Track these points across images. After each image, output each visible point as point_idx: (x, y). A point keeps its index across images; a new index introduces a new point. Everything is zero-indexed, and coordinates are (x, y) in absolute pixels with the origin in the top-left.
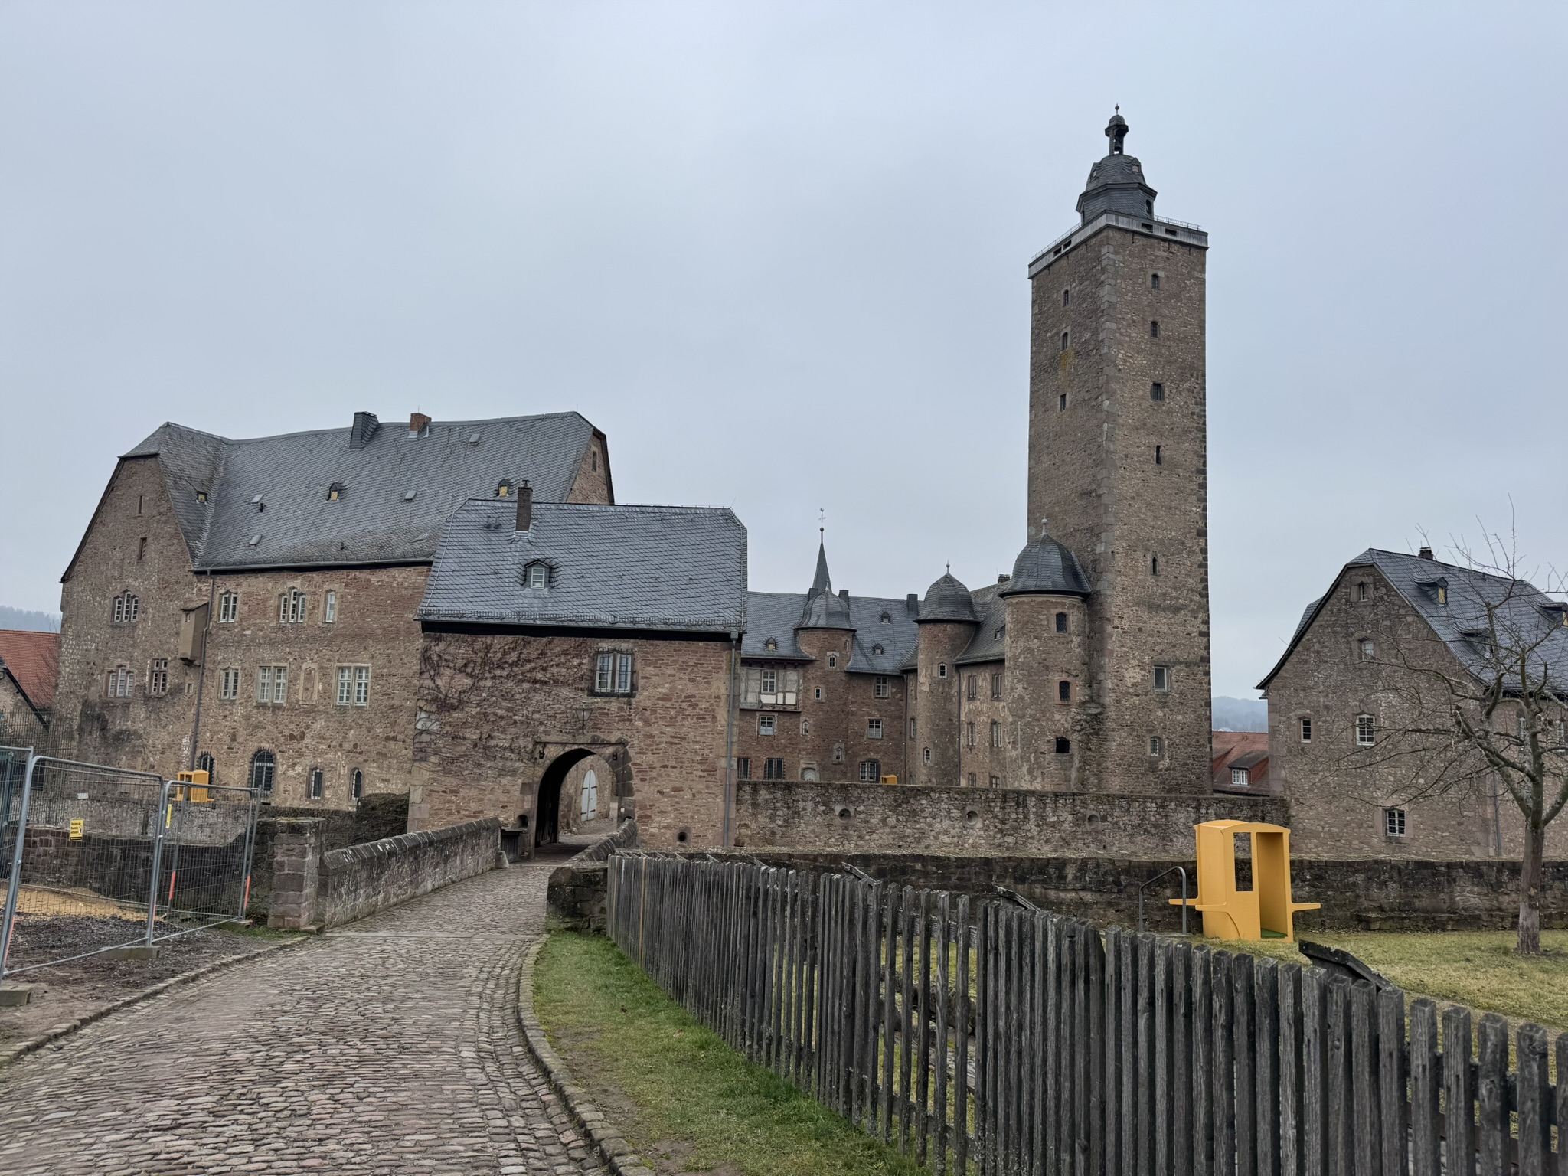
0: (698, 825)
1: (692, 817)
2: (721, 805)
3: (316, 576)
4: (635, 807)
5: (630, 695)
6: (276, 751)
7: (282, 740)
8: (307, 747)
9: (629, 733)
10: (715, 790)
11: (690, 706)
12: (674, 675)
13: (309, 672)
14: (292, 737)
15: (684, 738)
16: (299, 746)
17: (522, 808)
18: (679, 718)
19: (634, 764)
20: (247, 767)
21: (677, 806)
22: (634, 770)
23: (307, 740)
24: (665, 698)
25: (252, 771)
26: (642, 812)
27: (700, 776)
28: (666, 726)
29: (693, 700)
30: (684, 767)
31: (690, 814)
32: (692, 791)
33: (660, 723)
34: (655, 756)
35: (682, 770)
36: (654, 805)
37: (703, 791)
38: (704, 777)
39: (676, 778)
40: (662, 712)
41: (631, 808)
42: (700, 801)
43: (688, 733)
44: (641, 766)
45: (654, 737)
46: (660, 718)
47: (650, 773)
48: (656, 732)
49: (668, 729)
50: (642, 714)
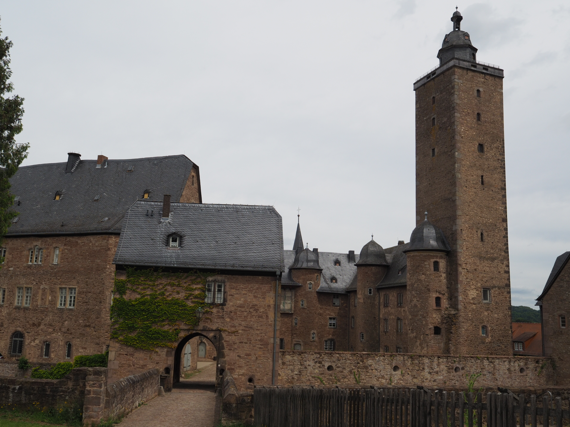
0: (259, 374)
1: (256, 370)
2: (271, 363)
3: (49, 240)
4: (226, 364)
5: (223, 304)
6: (25, 332)
7: (28, 326)
8: (42, 330)
9: (223, 325)
10: (268, 355)
11: (254, 310)
12: (246, 294)
13: (44, 290)
14: (34, 325)
15: (252, 328)
16: (38, 329)
17: (167, 364)
18: (249, 317)
20: (8, 341)
21: (248, 363)
22: (225, 344)
23: (42, 327)
24: (241, 306)
25: (11, 343)
26: (229, 366)
27: (260, 348)
28: (242, 321)
29: (256, 307)
30: (252, 343)
31: (255, 368)
32: (255, 355)
33: (239, 319)
34: (236, 337)
35: (250, 344)
36: (236, 363)
37: (261, 356)
38: (262, 348)
39: (247, 348)
40: (240, 313)
41: (224, 364)
42: (260, 361)
43: (254, 325)
44: (229, 342)
45: (236, 327)
46: (239, 317)
47: (234, 346)
48: (237, 324)
49: (243, 323)
50: (229, 315)
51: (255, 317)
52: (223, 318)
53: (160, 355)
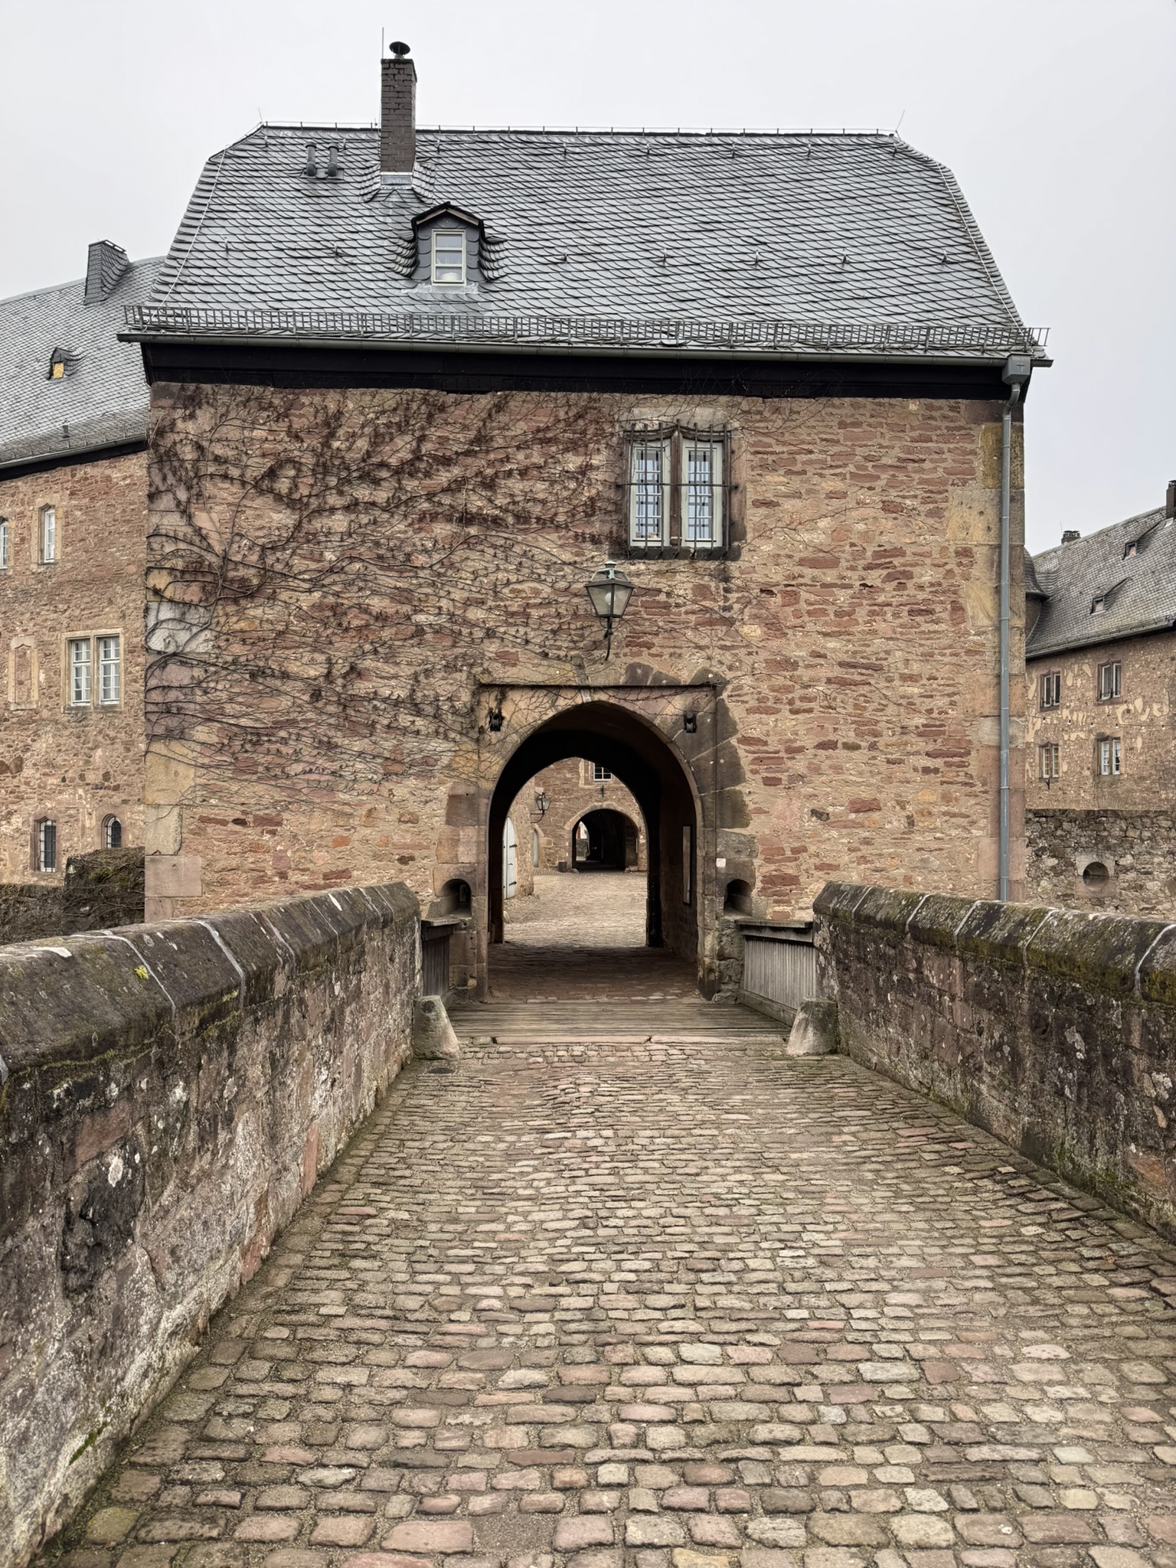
2: (988, 846)
4: (752, 854)
5: (725, 554)
8: (27, 783)
9: (728, 657)
10: (968, 805)
11: (889, 578)
12: (844, 495)
13: (22, 653)
15: (877, 669)
18: (861, 614)
19: (745, 740)
21: (866, 850)
22: (745, 755)
23: (27, 771)
24: (822, 560)
26: (773, 867)
27: (926, 770)
28: (826, 635)
29: (896, 561)
30: (881, 745)
31: (902, 871)
32: (903, 808)
33: (810, 627)
34: (799, 716)
35: (874, 753)
36: (804, 849)
37: (935, 810)
38: (936, 771)
39: (861, 774)
40: (813, 598)
41: (744, 858)
42: (929, 836)
43: (887, 652)
44: (765, 743)
45: (795, 665)
46: (809, 613)
47: (789, 763)
48: (799, 653)
49: (832, 644)
50: (761, 605)
51: (896, 615)
52: (730, 622)
53: (414, 820)
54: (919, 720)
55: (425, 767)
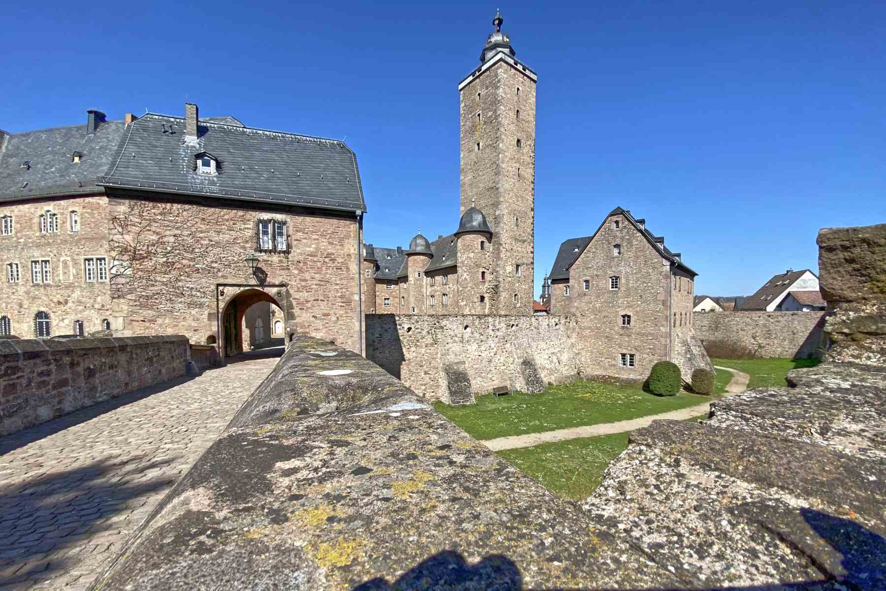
0: (342, 338)
1: (337, 332)
4: (297, 327)
5: (287, 252)
6: (50, 312)
7: (53, 305)
8: (70, 308)
9: (288, 278)
11: (331, 260)
12: (318, 239)
13: (65, 263)
14: (59, 303)
15: (329, 282)
16: (65, 308)
18: (324, 269)
19: (294, 299)
20: (32, 324)
21: (327, 325)
22: (294, 303)
23: (70, 304)
24: (313, 255)
25: (36, 325)
26: (302, 330)
27: (341, 306)
28: (315, 273)
29: (332, 256)
30: (330, 300)
31: (336, 330)
32: (336, 315)
33: (310, 271)
34: (309, 293)
35: (328, 302)
36: (311, 325)
37: (343, 316)
38: (344, 306)
39: (325, 307)
40: (311, 264)
41: (294, 328)
42: (342, 322)
43: (331, 278)
44: (299, 300)
45: (307, 280)
46: (310, 268)
47: (306, 305)
48: (308, 278)
49: (317, 276)
50: (297, 265)
51: (332, 269)
52: (289, 269)
53: (198, 320)
54: (339, 294)
55: (201, 305)
